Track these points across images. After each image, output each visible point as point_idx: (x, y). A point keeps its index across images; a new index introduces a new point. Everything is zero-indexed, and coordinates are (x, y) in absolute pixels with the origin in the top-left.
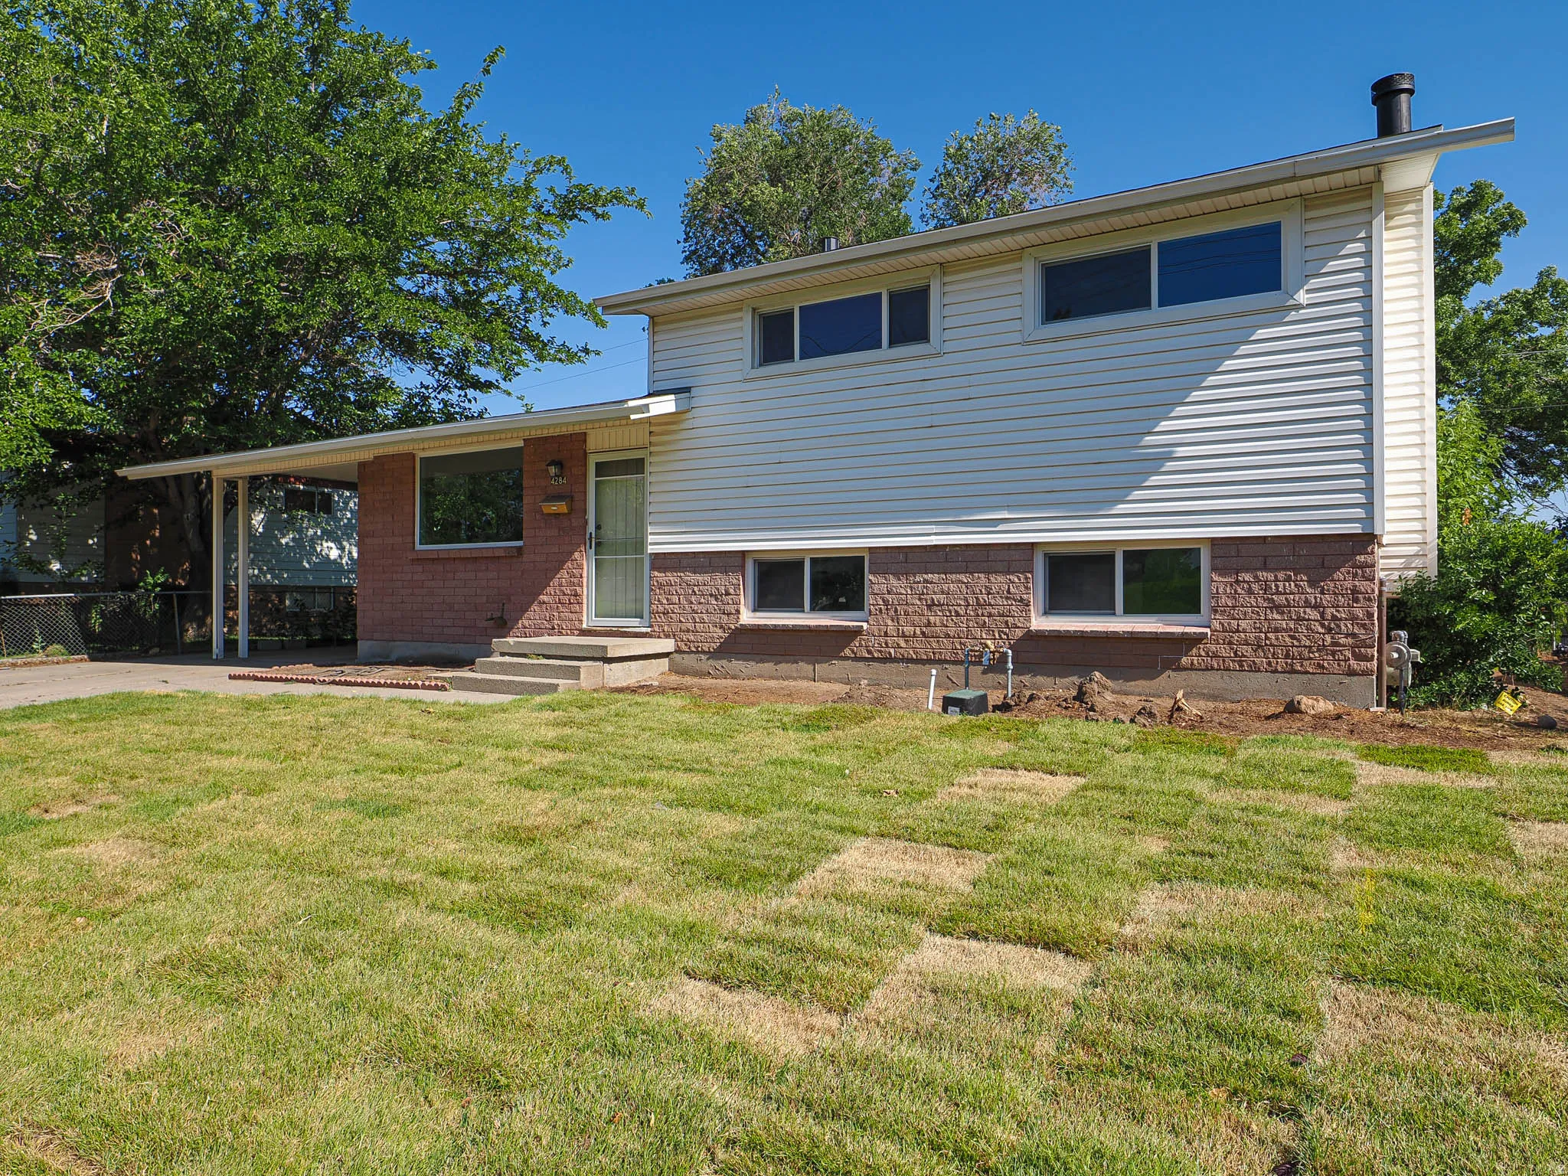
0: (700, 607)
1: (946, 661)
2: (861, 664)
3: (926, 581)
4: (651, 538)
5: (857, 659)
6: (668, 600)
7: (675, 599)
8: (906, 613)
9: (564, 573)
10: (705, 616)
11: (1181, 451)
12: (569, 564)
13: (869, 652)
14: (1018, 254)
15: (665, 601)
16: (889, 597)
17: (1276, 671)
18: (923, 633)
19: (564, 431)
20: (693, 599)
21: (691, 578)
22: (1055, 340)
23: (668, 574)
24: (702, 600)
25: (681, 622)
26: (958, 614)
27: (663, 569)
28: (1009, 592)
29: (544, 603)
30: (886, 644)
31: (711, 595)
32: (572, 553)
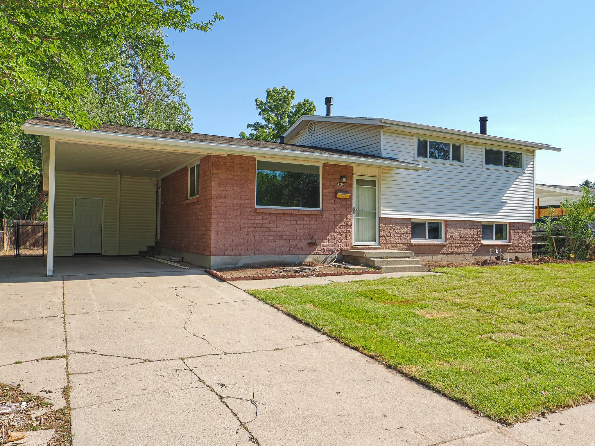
0: (398, 238)
1: (465, 253)
2: (445, 255)
3: (460, 231)
4: (382, 212)
5: (444, 254)
6: (386, 235)
7: (389, 235)
8: (456, 240)
9: (343, 224)
10: (400, 241)
11: (508, 201)
12: (345, 220)
13: (447, 252)
14: (482, 144)
15: (385, 236)
16: (452, 235)
17: (520, 252)
18: (460, 245)
19: (344, 164)
20: (396, 235)
21: (395, 227)
22: (488, 169)
23: (386, 225)
24: (399, 235)
25: (391, 243)
26: (467, 240)
27: (385, 224)
28: (477, 234)
29: (334, 236)
30: (451, 249)
31: (402, 234)
32: (347, 215)
